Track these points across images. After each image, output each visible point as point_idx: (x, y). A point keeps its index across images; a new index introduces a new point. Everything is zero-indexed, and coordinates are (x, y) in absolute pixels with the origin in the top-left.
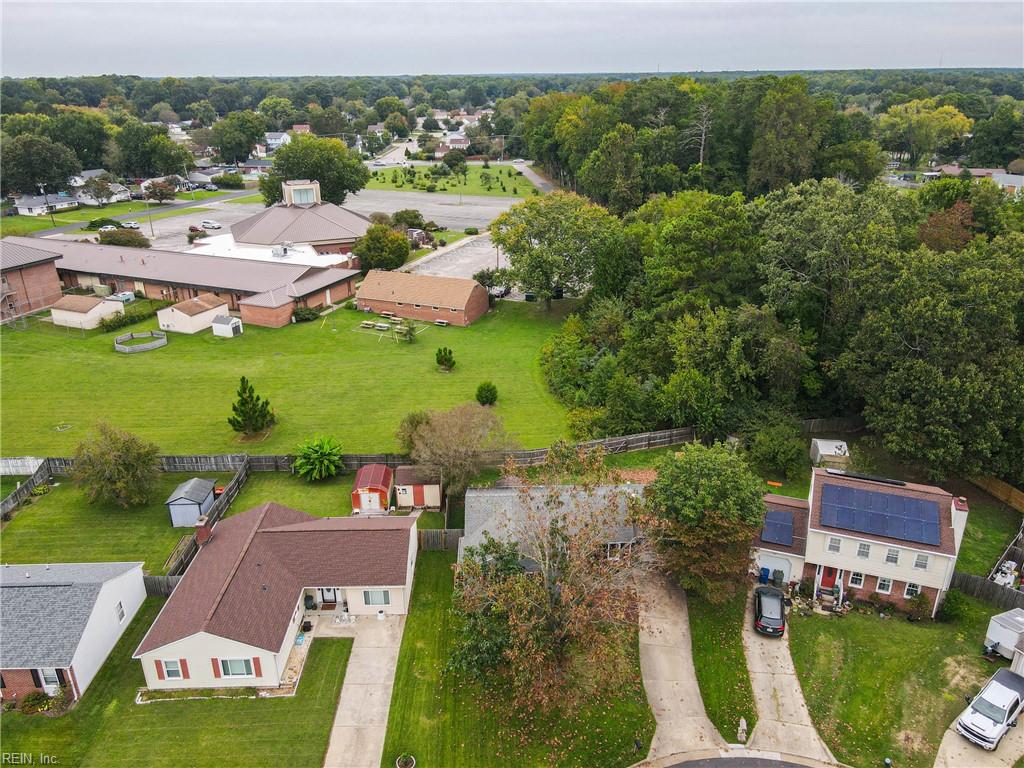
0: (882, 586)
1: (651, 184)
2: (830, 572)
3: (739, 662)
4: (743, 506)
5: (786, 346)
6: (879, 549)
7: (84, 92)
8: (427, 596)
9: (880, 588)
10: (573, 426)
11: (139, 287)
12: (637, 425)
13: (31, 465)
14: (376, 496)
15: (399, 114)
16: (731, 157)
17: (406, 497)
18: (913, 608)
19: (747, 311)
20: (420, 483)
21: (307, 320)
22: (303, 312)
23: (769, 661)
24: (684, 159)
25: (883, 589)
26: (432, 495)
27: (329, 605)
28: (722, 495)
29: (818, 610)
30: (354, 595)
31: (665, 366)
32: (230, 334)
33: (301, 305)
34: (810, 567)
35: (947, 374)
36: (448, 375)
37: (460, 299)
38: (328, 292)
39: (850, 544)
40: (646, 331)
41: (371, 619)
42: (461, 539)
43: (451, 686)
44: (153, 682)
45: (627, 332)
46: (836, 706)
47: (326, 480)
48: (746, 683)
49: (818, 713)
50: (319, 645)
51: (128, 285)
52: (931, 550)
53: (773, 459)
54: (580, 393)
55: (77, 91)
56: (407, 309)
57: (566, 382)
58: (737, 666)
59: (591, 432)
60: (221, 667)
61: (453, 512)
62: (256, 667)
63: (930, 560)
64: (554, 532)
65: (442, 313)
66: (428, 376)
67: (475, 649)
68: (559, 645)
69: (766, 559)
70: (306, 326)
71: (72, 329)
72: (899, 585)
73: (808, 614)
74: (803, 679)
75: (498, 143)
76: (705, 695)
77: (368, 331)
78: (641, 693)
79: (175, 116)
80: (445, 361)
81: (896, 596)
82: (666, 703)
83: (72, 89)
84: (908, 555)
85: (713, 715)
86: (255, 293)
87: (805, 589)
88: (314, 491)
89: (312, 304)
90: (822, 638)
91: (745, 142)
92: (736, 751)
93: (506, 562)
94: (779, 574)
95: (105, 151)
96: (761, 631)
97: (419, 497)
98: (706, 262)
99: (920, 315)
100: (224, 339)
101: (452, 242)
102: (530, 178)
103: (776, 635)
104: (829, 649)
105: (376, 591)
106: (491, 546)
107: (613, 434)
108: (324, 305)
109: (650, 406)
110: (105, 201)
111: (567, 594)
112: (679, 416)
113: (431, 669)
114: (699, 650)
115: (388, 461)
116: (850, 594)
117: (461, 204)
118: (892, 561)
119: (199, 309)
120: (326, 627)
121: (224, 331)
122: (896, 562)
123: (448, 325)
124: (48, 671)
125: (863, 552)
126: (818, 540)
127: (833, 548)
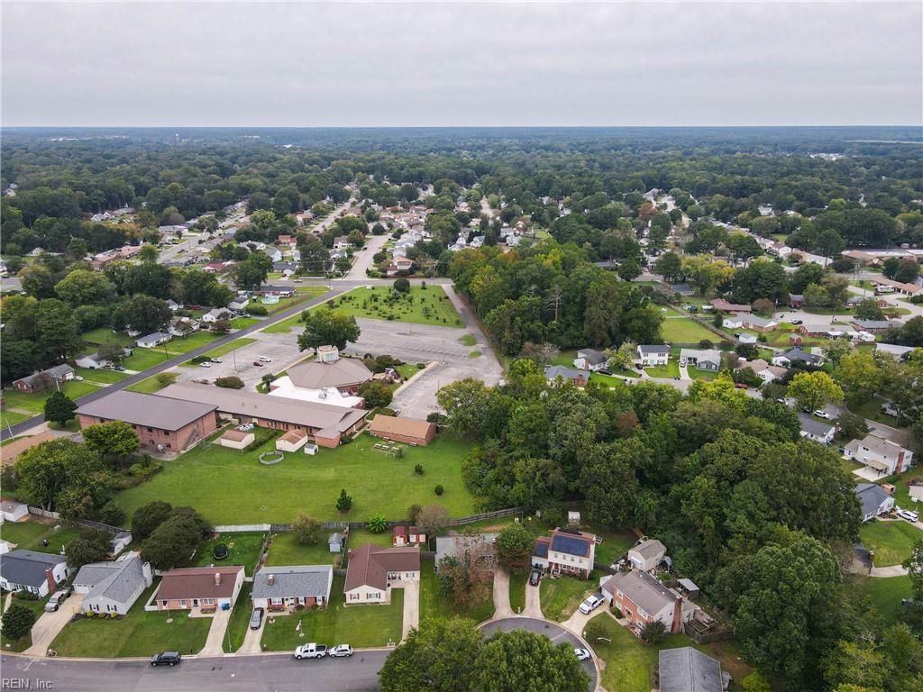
1: (526, 335)
2: (557, 565)
3: (523, 593)
4: (525, 544)
5: (556, 476)
6: (569, 557)
7: (105, 192)
8: (426, 575)
10: (475, 505)
11: (255, 420)
12: (500, 507)
13: (266, 527)
14: (402, 539)
16: (574, 314)
17: (413, 539)
18: (580, 576)
19: (543, 461)
20: (418, 534)
21: (347, 443)
22: (345, 439)
23: (532, 592)
24: (546, 317)
25: (572, 570)
26: (422, 538)
27: (394, 578)
28: (517, 541)
29: (552, 577)
30: (403, 575)
31: (512, 481)
32: (313, 453)
33: (344, 436)
34: (551, 563)
35: (606, 492)
36: (421, 478)
37: (422, 431)
38: (355, 425)
39: (561, 555)
40: (505, 463)
41: (408, 582)
42: (436, 556)
43: (436, 601)
44: (348, 601)
45: (499, 461)
46: (549, 604)
47: (381, 532)
48: (524, 598)
49: (542, 605)
50: (394, 591)
51: (249, 419)
52: (583, 557)
53: (549, 521)
54: (479, 490)
55: (100, 192)
57: (474, 483)
59: (482, 509)
60: (369, 596)
61: (431, 545)
62: (379, 596)
63: (583, 560)
64: (466, 554)
65: (414, 439)
66: (411, 478)
67: (444, 588)
68: (468, 588)
69: (536, 561)
70: (347, 446)
71: (228, 448)
72: (577, 568)
73: (549, 578)
74: (541, 597)
75: (430, 263)
76: (511, 602)
77: (378, 450)
78: (493, 602)
79: (181, 217)
80: (419, 471)
81: (576, 572)
82: (500, 605)
83: (95, 191)
84: (577, 558)
85: (512, 607)
86: (320, 429)
87: (548, 570)
88: (377, 536)
89: (348, 433)
90: (550, 585)
91: (583, 306)
92: (518, 616)
93: (451, 563)
94: (541, 565)
96: (531, 584)
97: (418, 539)
98: (529, 436)
99: (596, 472)
100: (310, 455)
101: (411, 376)
102: (454, 303)
103: (536, 585)
104: (551, 588)
105: (410, 573)
106: (447, 558)
107: (490, 510)
109: (505, 500)
111: (469, 572)
112: (516, 503)
113: (429, 597)
114: (511, 590)
115: (402, 523)
116: (562, 572)
117: (412, 334)
120: (395, 585)
121: (310, 451)
122: (574, 561)
123: (417, 446)
124: (319, 597)
125: (564, 558)
126: (551, 554)
127: (556, 557)
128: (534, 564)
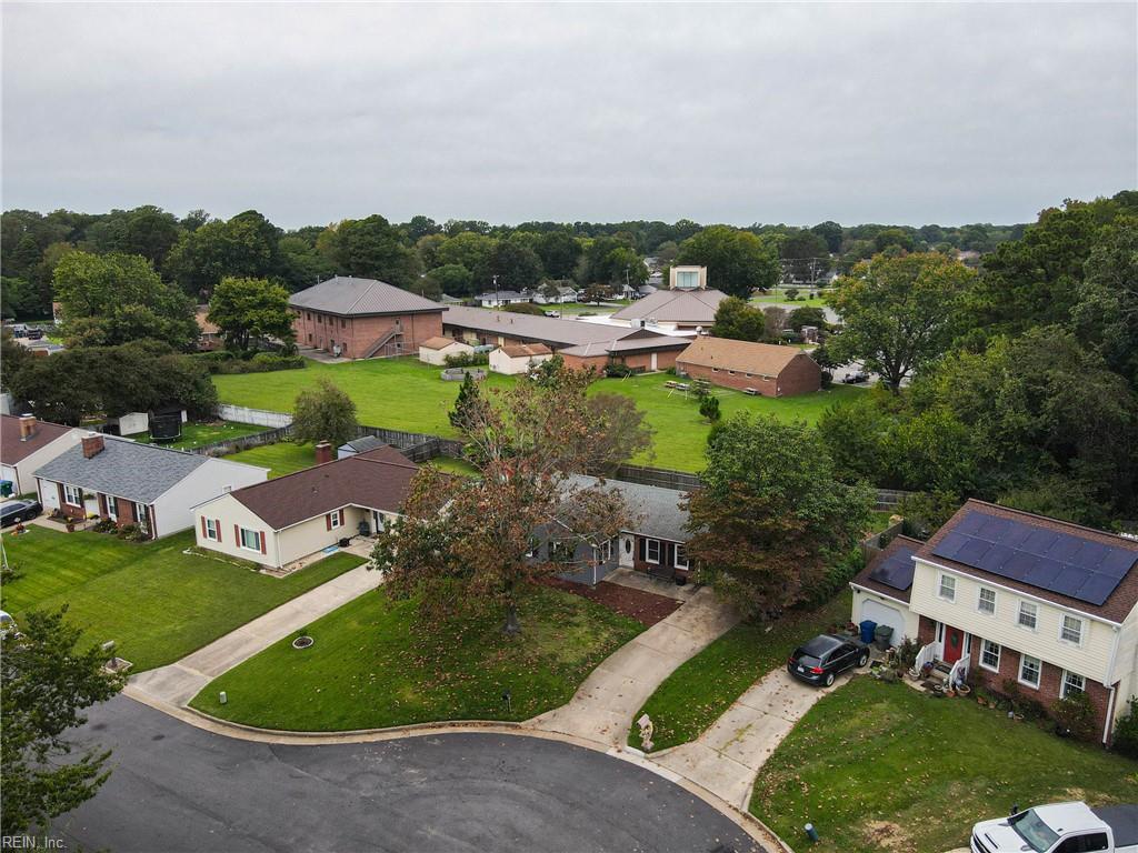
0: (1029, 675)
2: (954, 635)
6: (1010, 601)
9: (1024, 677)
11: (501, 342)
15: (899, 247)
21: (618, 376)
22: (619, 368)
23: (776, 701)
25: (1030, 679)
29: (913, 683)
33: (618, 361)
34: (927, 625)
37: (776, 366)
38: (654, 357)
39: (969, 587)
48: (721, 709)
49: (779, 762)
51: (494, 340)
52: (1085, 611)
56: (722, 375)
58: (725, 691)
60: (240, 535)
63: (1085, 627)
65: (755, 381)
69: (870, 605)
70: (616, 381)
72: (1053, 671)
74: (801, 729)
77: (668, 390)
78: (582, 675)
80: (708, 411)
81: (1048, 693)
84: (1050, 616)
85: (638, 721)
86: (577, 345)
89: (631, 363)
90: (881, 706)
92: (632, 756)
94: (888, 629)
95: (577, 265)
96: (796, 675)
108: (647, 368)
110: (552, 300)
116: (974, 678)
118: (1027, 624)
119: (522, 353)
120: (360, 548)
122: (1033, 626)
123: (757, 394)
125: (987, 603)
126: (927, 578)
127: (947, 592)
128: (857, 620)
